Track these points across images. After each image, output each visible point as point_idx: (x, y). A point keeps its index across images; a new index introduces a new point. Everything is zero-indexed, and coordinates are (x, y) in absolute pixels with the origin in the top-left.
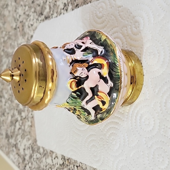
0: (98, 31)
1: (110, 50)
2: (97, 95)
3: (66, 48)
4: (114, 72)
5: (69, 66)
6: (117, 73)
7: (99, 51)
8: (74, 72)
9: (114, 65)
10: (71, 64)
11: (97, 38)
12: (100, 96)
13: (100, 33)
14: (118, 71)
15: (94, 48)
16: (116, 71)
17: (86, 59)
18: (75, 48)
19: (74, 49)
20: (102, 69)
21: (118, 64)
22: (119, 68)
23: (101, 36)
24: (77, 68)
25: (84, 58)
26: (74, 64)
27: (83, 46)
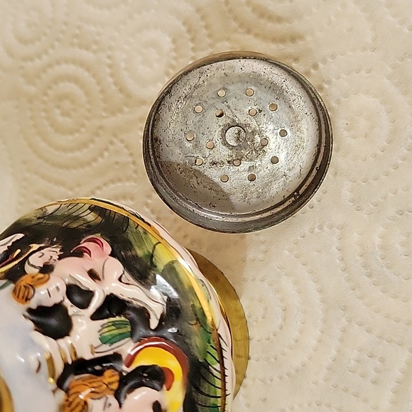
0: (140, 222)
1: (190, 312)
4: (203, 394)
5: (54, 392)
6: (212, 399)
7: (152, 316)
10: (60, 383)
11: (140, 253)
13: (145, 232)
14: (216, 392)
16: (209, 391)
17: (111, 353)
18: (67, 303)
21: (218, 366)
22: (218, 383)
23: (154, 247)
24: (86, 403)
25: (106, 350)
26: (72, 380)
27: (97, 294)
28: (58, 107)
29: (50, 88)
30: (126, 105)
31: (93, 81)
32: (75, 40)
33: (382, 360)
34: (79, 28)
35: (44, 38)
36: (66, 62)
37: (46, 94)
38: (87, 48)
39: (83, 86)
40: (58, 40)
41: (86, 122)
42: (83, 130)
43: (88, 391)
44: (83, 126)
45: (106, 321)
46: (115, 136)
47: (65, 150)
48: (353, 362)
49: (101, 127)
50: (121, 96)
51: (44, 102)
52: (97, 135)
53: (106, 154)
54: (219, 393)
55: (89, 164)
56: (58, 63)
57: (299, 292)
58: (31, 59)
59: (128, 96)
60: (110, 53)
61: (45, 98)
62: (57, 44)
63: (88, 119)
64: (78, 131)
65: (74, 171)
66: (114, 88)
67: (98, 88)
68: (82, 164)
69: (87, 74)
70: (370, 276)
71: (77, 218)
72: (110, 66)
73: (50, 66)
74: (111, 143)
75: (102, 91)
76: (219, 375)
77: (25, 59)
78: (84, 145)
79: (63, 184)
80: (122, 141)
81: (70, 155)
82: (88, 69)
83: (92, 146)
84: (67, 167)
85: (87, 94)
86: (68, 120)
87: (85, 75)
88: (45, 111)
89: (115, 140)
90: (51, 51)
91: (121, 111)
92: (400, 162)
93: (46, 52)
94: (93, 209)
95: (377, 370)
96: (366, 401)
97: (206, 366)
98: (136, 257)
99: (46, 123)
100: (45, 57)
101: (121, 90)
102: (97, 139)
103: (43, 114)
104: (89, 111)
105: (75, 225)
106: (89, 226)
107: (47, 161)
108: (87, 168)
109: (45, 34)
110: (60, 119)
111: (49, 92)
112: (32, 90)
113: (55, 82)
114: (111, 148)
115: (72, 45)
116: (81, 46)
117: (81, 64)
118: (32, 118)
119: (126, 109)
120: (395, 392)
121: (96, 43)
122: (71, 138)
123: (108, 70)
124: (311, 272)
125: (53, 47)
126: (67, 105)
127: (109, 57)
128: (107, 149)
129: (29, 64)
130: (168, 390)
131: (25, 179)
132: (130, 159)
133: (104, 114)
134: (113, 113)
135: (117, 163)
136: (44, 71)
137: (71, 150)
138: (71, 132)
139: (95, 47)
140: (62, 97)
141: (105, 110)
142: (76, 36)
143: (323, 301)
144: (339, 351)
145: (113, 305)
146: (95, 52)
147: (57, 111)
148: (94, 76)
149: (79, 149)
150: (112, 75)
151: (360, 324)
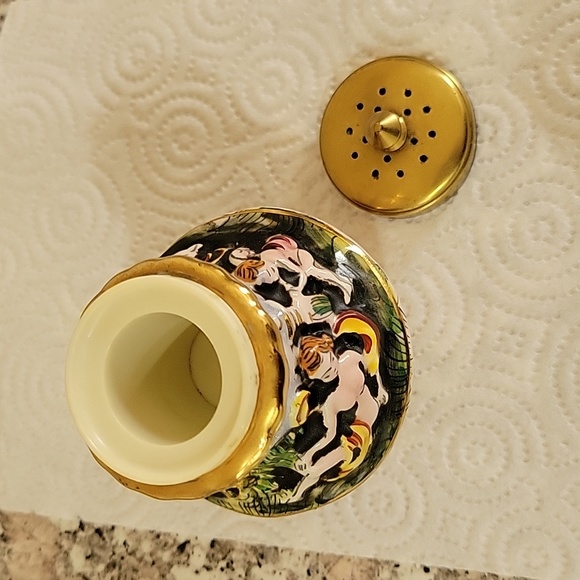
0: (314, 222)
1: (373, 291)
2: (349, 434)
3: (259, 282)
4: (392, 359)
6: (400, 363)
7: (345, 293)
8: (309, 368)
9: (391, 338)
11: (321, 246)
12: (356, 435)
13: (321, 229)
14: (402, 357)
15: (330, 283)
16: (397, 356)
17: (322, 321)
18: (282, 282)
19: (283, 287)
20: (364, 351)
21: (402, 334)
22: (404, 349)
23: (332, 240)
24: (318, 355)
25: (319, 318)
26: (302, 339)
27: (301, 276)
28: (176, 141)
29: (165, 122)
30: (250, 133)
31: (213, 112)
32: (189, 74)
33: (523, 335)
34: (193, 62)
35: (154, 74)
36: (182, 95)
37: (161, 129)
38: (204, 81)
39: (202, 118)
40: (171, 75)
41: (207, 153)
42: (204, 161)
43: (317, 346)
44: (204, 157)
45: (313, 297)
46: (239, 163)
47: (184, 183)
48: (496, 342)
49: (224, 157)
50: (243, 125)
51: (159, 137)
52: (220, 165)
53: (230, 183)
54: (405, 357)
55: (211, 194)
56: (173, 97)
57: (439, 287)
58: (142, 95)
59: (252, 124)
60: (229, 84)
61: (160, 133)
62: (169, 79)
63: (208, 150)
64: (198, 163)
65: (195, 204)
66: (235, 117)
67: (219, 119)
68: (204, 195)
69: (206, 106)
70: (504, 262)
71: (254, 225)
72: (230, 97)
73: (165, 100)
74: (235, 171)
75: (223, 122)
76: (403, 342)
77: (134, 96)
78: (207, 176)
79: (184, 218)
80: (247, 169)
81: (191, 188)
82: (207, 101)
83: (213, 176)
84: (188, 200)
85: (207, 126)
86: (187, 153)
87: (205, 108)
88: (160, 146)
89: (238, 168)
90: (164, 86)
91: (244, 139)
92: (522, 159)
93: (159, 88)
94: (265, 216)
95: (519, 345)
96: (512, 374)
97: (393, 334)
98: (318, 249)
99: (163, 158)
100: (157, 92)
101: (244, 119)
102: (219, 169)
103: (159, 149)
104: (210, 142)
105: (254, 230)
106: (268, 229)
107: (164, 196)
108: (210, 199)
109: (155, 70)
110: (179, 153)
111: (165, 127)
112: (145, 125)
113: (171, 116)
114: (236, 176)
115: (187, 79)
116: (195, 79)
117: (199, 96)
118: (146, 154)
119: (249, 137)
120: (537, 360)
121: (213, 75)
122: (190, 170)
123: (229, 101)
124: (449, 267)
125: (165, 82)
126: (185, 138)
127: (228, 88)
128: (231, 178)
129: (140, 100)
130: (368, 352)
131: (140, 217)
132: (257, 185)
133: (226, 144)
134: (236, 142)
135: (243, 190)
136: (158, 106)
137: (192, 183)
138: (191, 165)
139: (211, 79)
140: (180, 130)
141: (227, 140)
142: (191, 70)
143: (463, 292)
144: (482, 334)
145: (314, 286)
146: (212, 84)
147: (175, 146)
148: (213, 107)
149: (200, 180)
150: (233, 105)
151: (500, 307)
